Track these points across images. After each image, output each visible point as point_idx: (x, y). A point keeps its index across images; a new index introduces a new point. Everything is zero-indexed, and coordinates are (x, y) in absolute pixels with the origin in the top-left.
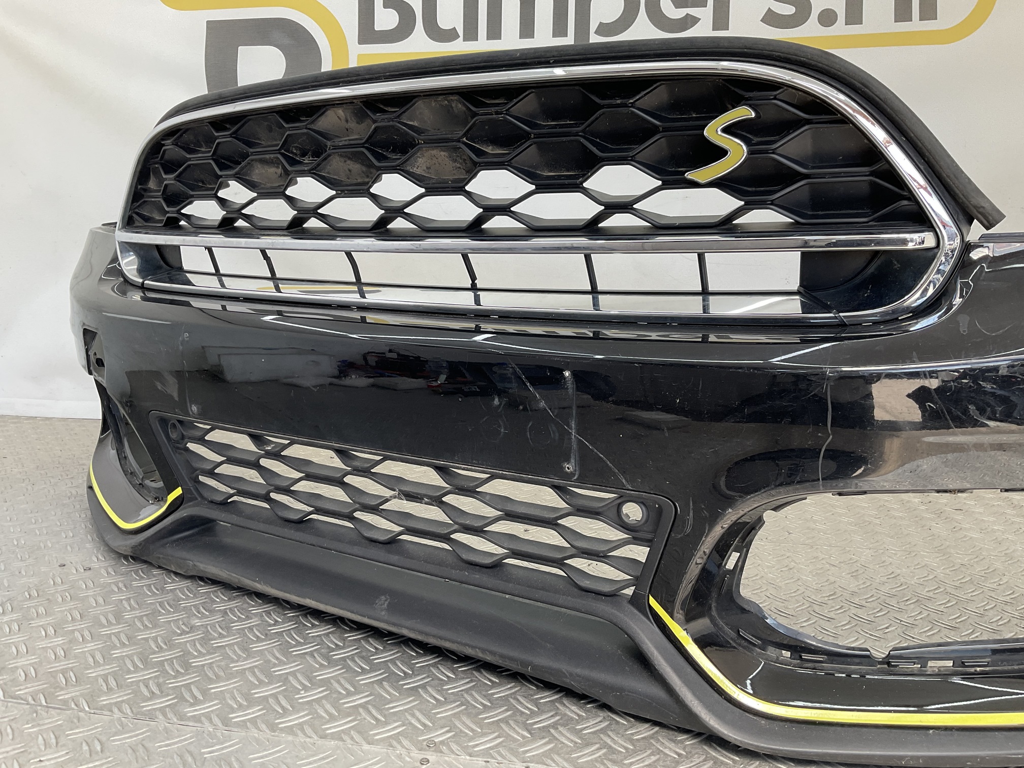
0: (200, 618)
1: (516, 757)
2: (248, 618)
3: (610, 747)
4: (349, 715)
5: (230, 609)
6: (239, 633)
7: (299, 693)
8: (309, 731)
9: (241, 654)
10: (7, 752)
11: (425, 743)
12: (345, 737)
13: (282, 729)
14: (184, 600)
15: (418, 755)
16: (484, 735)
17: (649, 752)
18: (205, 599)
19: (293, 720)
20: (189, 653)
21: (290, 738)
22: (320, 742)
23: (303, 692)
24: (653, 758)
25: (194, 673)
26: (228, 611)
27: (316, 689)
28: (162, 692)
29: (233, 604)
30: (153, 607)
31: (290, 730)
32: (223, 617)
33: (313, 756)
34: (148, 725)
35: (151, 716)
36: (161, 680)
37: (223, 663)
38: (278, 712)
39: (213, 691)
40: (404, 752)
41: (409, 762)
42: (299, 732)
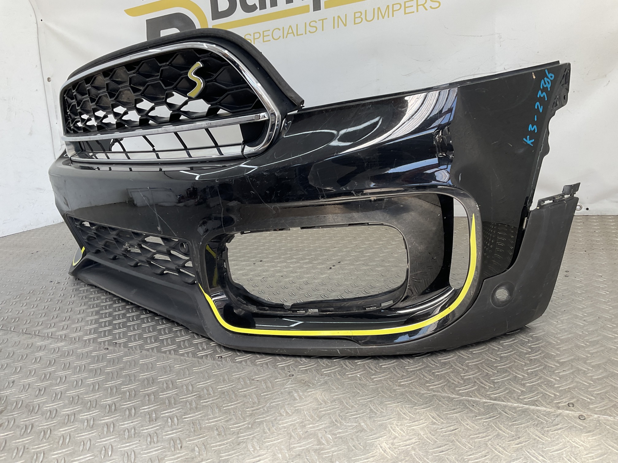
0: (80, 300)
1: (140, 348)
3: (180, 346)
17: (193, 348)
20: (64, 312)
29: (97, 295)
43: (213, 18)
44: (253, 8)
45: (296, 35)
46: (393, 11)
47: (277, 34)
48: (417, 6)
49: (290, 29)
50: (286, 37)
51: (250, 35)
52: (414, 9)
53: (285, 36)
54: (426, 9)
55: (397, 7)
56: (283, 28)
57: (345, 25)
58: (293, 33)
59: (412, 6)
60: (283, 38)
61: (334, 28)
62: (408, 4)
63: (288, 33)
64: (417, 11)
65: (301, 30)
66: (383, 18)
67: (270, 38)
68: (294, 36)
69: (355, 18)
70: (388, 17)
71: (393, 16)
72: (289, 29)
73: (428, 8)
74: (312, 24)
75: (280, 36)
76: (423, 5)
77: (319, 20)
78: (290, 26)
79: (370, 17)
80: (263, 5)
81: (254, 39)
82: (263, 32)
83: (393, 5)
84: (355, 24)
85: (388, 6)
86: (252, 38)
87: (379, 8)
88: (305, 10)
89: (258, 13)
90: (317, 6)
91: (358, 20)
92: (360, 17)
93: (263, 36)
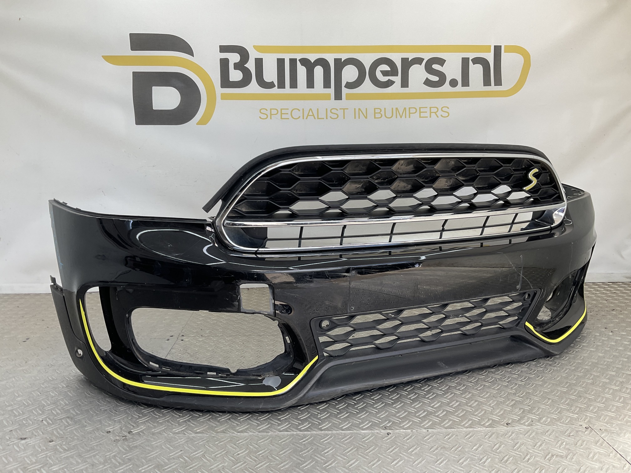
1: (421, 427)
3: (453, 420)
4: (345, 421)
8: (335, 429)
10: (221, 453)
11: (384, 427)
12: (352, 429)
13: (324, 430)
15: (384, 432)
16: (403, 422)
17: (467, 420)
19: (325, 426)
21: (330, 432)
22: (343, 432)
23: (319, 415)
24: (470, 422)
27: (324, 413)
31: (328, 430)
33: (345, 437)
34: (268, 435)
35: (265, 431)
38: (316, 423)
40: (377, 431)
41: (383, 435)
42: (332, 430)
43: (223, 86)
44: (270, 85)
45: (316, 117)
46: (410, 113)
47: (296, 114)
48: (431, 113)
49: (311, 111)
51: (267, 110)
52: (428, 114)
53: (305, 117)
54: (438, 117)
55: (413, 111)
56: (303, 109)
57: (366, 118)
58: (313, 115)
59: (426, 112)
60: (303, 118)
61: (355, 118)
62: (422, 110)
63: (308, 115)
64: (430, 117)
65: (322, 114)
66: (401, 117)
67: (289, 116)
68: (315, 119)
69: (375, 113)
70: (406, 117)
71: (410, 117)
72: (309, 111)
73: (439, 116)
74: (333, 111)
75: (300, 117)
76: (435, 113)
77: (340, 109)
78: (311, 109)
79: (389, 114)
80: (281, 85)
81: (271, 115)
82: (281, 109)
83: (409, 108)
84: (375, 118)
85: (405, 109)
86: (268, 113)
87: (397, 109)
88: (326, 97)
89: (275, 90)
90: (338, 96)
91: (378, 116)
92: (379, 113)
93: (282, 114)
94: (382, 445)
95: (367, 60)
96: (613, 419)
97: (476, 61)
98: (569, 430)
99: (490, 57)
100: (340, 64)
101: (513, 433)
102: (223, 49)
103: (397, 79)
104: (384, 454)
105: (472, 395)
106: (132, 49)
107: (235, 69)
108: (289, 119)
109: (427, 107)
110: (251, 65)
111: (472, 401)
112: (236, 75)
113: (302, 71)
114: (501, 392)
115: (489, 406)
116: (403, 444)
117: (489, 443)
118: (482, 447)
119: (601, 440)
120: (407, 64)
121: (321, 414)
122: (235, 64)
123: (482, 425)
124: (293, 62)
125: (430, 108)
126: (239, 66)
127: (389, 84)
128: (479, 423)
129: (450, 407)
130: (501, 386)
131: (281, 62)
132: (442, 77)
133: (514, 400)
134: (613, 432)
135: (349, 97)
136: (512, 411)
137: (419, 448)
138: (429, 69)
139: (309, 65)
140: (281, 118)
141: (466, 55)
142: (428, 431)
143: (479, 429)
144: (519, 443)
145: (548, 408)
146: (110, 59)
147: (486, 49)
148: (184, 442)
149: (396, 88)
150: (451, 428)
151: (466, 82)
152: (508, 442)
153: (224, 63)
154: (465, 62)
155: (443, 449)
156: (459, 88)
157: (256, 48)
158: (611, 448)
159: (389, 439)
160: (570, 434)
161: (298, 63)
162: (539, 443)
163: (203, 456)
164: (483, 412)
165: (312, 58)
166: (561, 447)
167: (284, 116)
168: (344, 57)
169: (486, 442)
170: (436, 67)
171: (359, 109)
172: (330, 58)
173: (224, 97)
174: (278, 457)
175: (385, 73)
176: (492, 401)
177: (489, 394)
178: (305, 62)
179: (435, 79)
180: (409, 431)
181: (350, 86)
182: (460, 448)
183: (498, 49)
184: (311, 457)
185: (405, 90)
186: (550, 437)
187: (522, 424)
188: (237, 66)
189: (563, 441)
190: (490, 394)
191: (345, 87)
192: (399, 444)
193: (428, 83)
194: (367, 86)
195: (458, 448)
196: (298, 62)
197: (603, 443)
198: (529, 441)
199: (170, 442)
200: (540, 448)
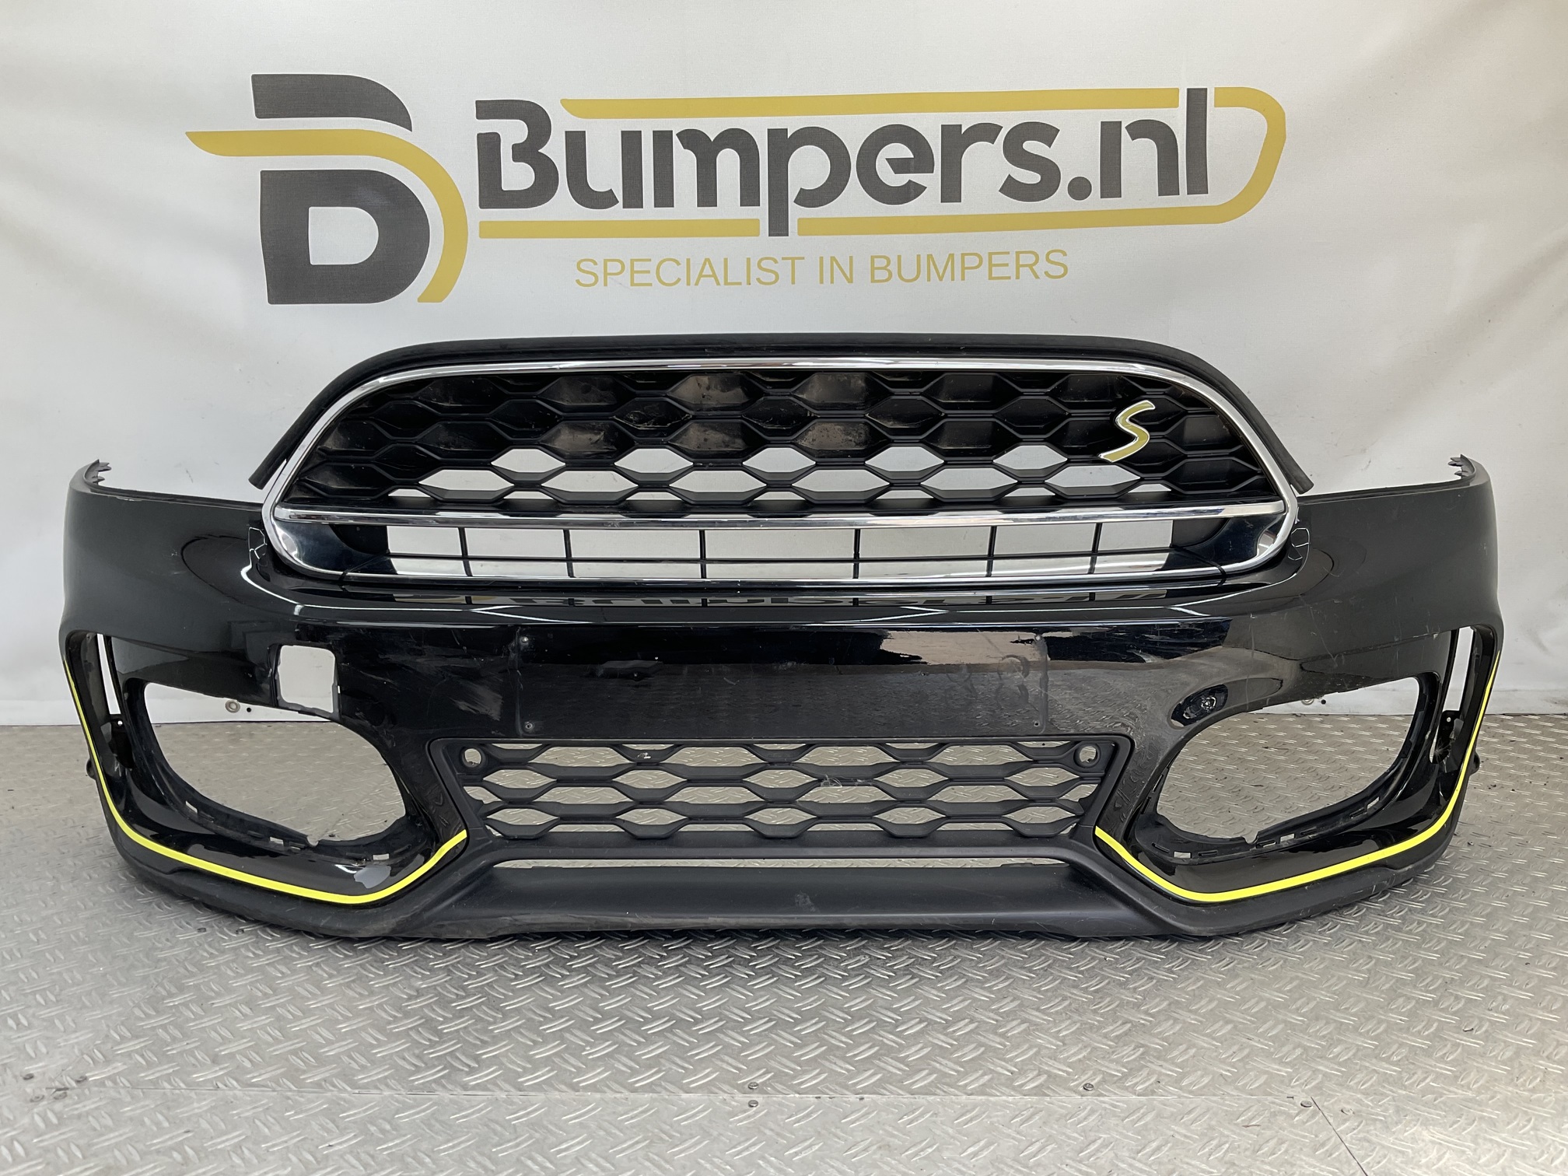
0: (421, 979)
1: (847, 1089)
2: (480, 974)
3: (940, 1071)
4: (650, 1067)
5: (452, 965)
6: (479, 993)
7: (585, 1050)
8: (615, 1086)
9: (495, 1014)
10: (286, 1142)
11: (746, 1086)
12: (658, 1089)
13: (585, 1088)
14: (388, 960)
15: (743, 1098)
16: (805, 1072)
17: (981, 1072)
18: (414, 956)
19: (591, 1078)
20: (432, 1019)
21: (598, 1096)
22: (632, 1096)
23: (588, 1048)
24: (987, 1078)
25: (451, 1040)
26: (451, 968)
27: (600, 1044)
28: (426, 1064)
29: (452, 960)
30: (355, 971)
31: (594, 1088)
32: (448, 975)
33: (633, 1110)
34: (430, 1100)
35: (427, 1088)
36: (417, 1052)
37: (479, 1027)
38: (570, 1071)
39: (485, 1056)
40: (726, 1096)
41: (737, 1107)
42: (606, 1089)
43: (485, 203)
44: (605, 200)
45: (722, 281)
46: (964, 268)
47: (670, 272)
48: (1018, 266)
49: (707, 265)
50: (696, 284)
51: (595, 263)
52: (1010, 271)
53: (693, 281)
54: (1037, 277)
55: (971, 261)
56: (688, 260)
57: (850, 280)
58: (714, 275)
59: (1007, 265)
60: (688, 284)
61: (822, 282)
62: (996, 259)
63: (701, 275)
64: (1018, 277)
65: (737, 273)
66: (941, 279)
67: (651, 278)
68: (718, 284)
69: (873, 269)
70: (953, 279)
71: (963, 279)
72: (705, 264)
73: (1041, 274)
74: (764, 264)
75: (679, 280)
76: (1031, 266)
77: (783, 259)
78: (707, 260)
79: (909, 272)
80: (633, 198)
81: (606, 274)
82: (632, 261)
83: (963, 255)
84: (873, 281)
85: (951, 256)
86: (599, 270)
87: (930, 257)
88: (747, 229)
89: (617, 212)
90: (778, 225)
91: (881, 275)
92: (884, 268)
93: (633, 272)
94: (721, 1134)
95: (853, 133)
96: (1389, 1083)
97: (1140, 129)
98: (1254, 1109)
99: (1176, 120)
100: (783, 144)
101: (1092, 1112)
102: (487, 109)
103: (932, 181)
104: (716, 1160)
105: (1019, 1005)
106: (259, 114)
107: (515, 159)
108: (651, 285)
109: (1008, 253)
110: (555, 150)
111: (1013, 1020)
112: (517, 176)
113: (685, 162)
114: (1101, 998)
115: (1053, 1037)
116: (778, 1134)
117: (1014, 1138)
118: (992, 1148)
119: (1335, 1139)
120: (956, 140)
121: (592, 1045)
122: (515, 147)
123: (1014, 1089)
124: (662, 140)
125: (1018, 253)
126: (526, 152)
127: (911, 192)
128: (1009, 1083)
129: (946, 1035)
130: (1108, 983)
131: (631, 141)
132: (1050, 173)
133: (1130, 1022)
134: (1376, 1120)
135: (806, 228)
136: (1113, 1052)
137: (817, 1147)
138: (1014, 152)
139: (704, 148)
140: (633, 284)
141: (1111, 115)
142: (862, 1099)
143: (1004, 1098)
144: (1099, 1142)
145: (1217, 1047)
146: (208, 141)
147: (1167, 97)
148: (205, 1108)
149: (929, 202)
150: (927, 1094)
151: (1111, 185)
152: (1069, 1137)
153: (489, 145)
154: (1110, 134)
155: (881, 1152)
156: (1094, 201)
157: (570, 105)
158: (1354, 1163)
159: (749, 1117)
160: (1251, 1119)
161: (676, 143)
162: (1154, 1145)
163: (237, 1148)
164: (1031, 1053)
165: (712, 128)
166: (1212, 1158)
167: (638, 278)
168: (793, 124)
169: (1009, 1136)
170: (1032, 146)
171: (833, 259)
172: (758, 130)
173: (489, 231)
174: (429, 1156)
175: (899, 166)
176: (1068, 1022)
177: (1066, 1003)
178: (692, 139)
179: (1031, 177)
180: (811, 1098)
181: (808, 198)
182: (930, 1150)
183: (1197, 100)
184: (518, 1160)
185: (951, 208)
186: (1193, 1127)
187: (1126, 1088)
188: (521, 153)
189: (1224, 1139)
190: (1070, 1004)
191: (795, 202)
192: (768, 1132)
193: (1012, 188)
194: (854, 198)
195: (922, 1150)
196: (675, 139)
197: (1336, 1147)
198: (1127, 1137)
199: (169, 1108)
200: (1152, 1158)
